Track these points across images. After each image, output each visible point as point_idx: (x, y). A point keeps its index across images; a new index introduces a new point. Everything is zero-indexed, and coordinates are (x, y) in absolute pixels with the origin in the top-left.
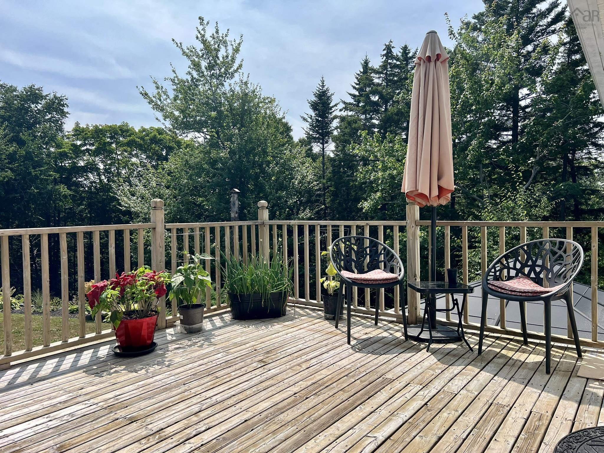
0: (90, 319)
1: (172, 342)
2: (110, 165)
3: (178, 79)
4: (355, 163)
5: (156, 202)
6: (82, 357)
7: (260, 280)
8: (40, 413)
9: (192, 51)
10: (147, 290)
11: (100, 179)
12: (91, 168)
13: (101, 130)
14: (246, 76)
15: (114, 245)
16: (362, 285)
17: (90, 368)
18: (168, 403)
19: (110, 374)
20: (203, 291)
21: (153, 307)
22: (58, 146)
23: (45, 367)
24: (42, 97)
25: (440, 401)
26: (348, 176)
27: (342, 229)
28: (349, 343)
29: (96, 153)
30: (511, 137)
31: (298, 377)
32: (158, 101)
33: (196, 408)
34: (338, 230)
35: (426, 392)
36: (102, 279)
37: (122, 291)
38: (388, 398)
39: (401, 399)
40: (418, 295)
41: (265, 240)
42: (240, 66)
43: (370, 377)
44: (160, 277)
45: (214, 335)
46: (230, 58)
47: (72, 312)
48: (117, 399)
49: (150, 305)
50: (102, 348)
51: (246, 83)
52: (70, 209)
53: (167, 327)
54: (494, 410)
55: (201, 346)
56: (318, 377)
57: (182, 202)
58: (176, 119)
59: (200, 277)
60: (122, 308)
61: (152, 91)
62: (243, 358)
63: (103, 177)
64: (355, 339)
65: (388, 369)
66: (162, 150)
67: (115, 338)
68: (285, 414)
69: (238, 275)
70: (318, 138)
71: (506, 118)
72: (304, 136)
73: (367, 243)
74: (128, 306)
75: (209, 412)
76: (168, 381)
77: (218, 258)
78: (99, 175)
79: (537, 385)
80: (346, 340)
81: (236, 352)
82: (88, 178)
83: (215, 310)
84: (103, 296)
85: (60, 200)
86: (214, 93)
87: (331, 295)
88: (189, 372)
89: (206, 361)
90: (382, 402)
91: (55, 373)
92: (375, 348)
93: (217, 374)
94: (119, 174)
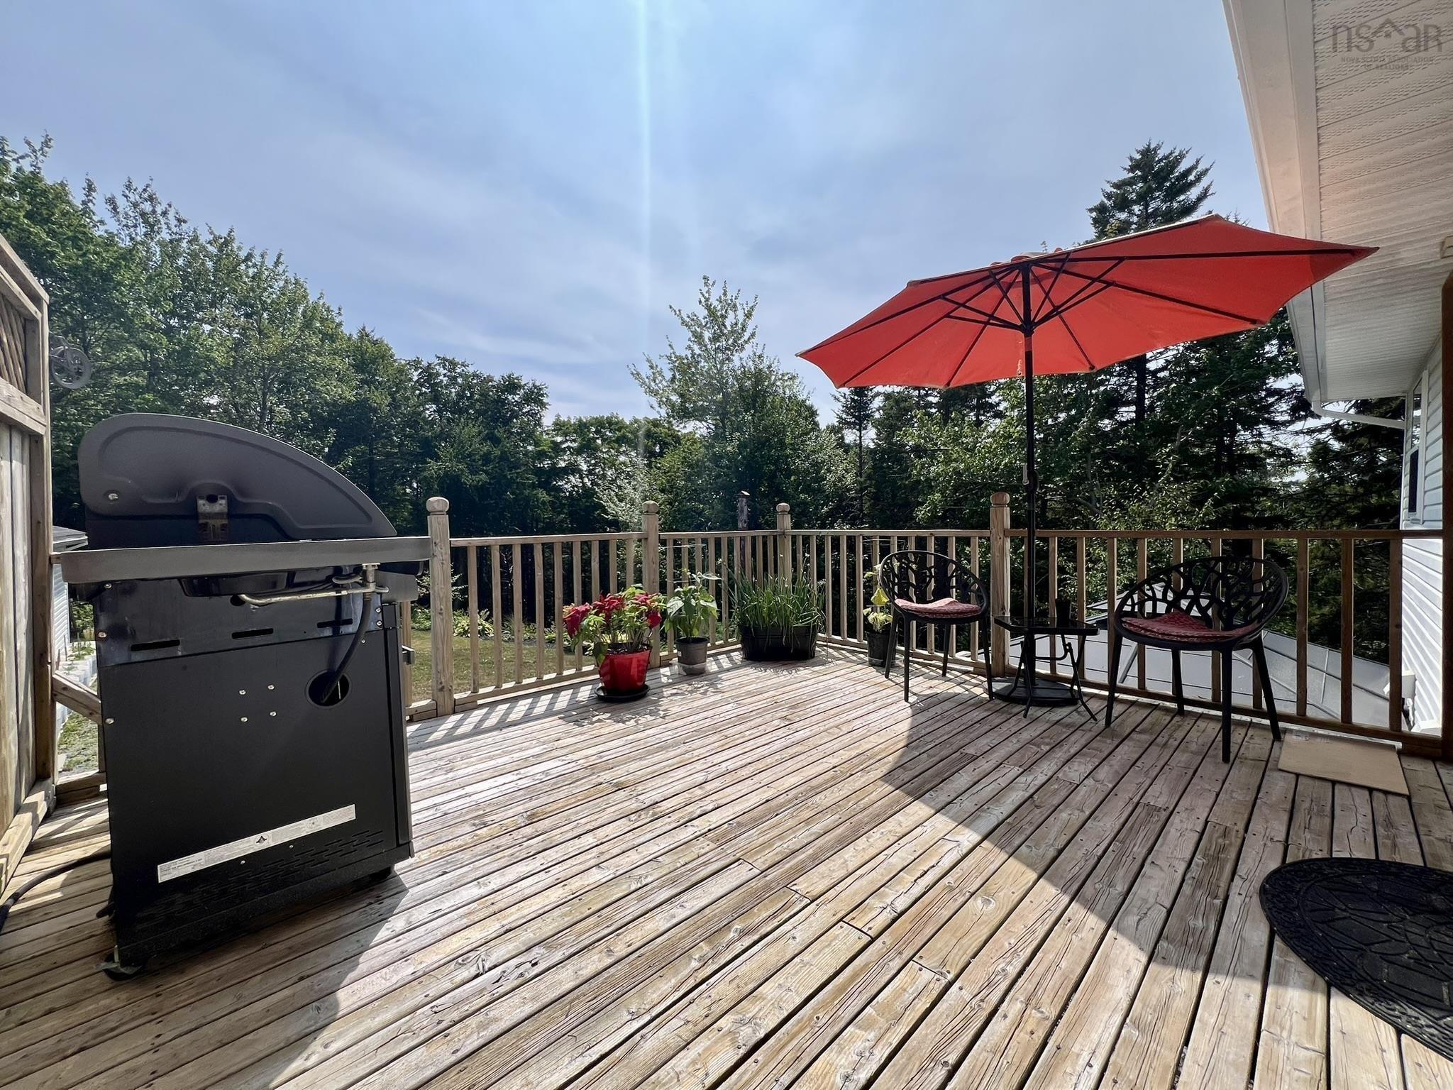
0: (568, 650)
1: (668, 685)
2: (595, 465)
3: (676, 357)
4: (905, 455)
5: (648, 505)
6: (560, 699)
7: (780, 609)
8: (509, 768)
9: (693, 320)
10: (638, 618)
11: (582, 482)
12: (573, 469)
13: (585, 424)
14: (760, 347)
15: (597, 560)
16: (923, 618)
17: (567, 714)
18: (664, 767)
19: (592, 723)
20: (706, 620)
21: (645, 639)
22: (536, 444)
23: (516, 709)
24: (519, 387)
25: (1055, 792)
26: (895, 473)
27: (895, 542)
28: (906, 699)
29: (579, 452)
30: (1134, 415)
31: (836, 745)
32: (653, 384)
33: (700, 778)
34: (889, 542)
35: (1030, 779)
36: (583, 603)
37: (608, 617)
38: (971, 783)
39: (992, 786)
40: (1008, 633)
41: (786, 556)
42: (753, 335)
43: (941, 751)
44: (653, 601)
45: (720, 679)
46: (740, 326)
47: (551, 641)
48: (601, 757)
49: (642, 635)
50: (582, 689)
51: (760, 357)
52: (549, 518)
53: (661, 666)
54: (1143, 815)
55: (705, 693)
56: (865, 746)
57: (679, 510)
58: (673, 406)
59: (702, 602)
60: (607, 639)
61: (645, 371)
62: (761, 712)
63: (586, 480)
64: (915, 694)
65: (968, 741)
66: (655, 445)
67: (598, 676)
68: (822, 796)
69: (752, 601)
70: (854, 423)
71: (1126, 388)
72: (835, 422)
73: (931, 561)
74: (615, 637)
75: (719, 784)
76: (664, 737)
77: (724, 579)
78: (581, 478)
79: (1210, 778)
80: (902, 694)
81: (750, 705)
82: (569, 482)
83: (721, 646)
84: (585, 623)
85: (539, 507)
86: (720, 372)
87: (878, 632)
88: (690, 726)
89: (711, 713)
90: (964, 789)
91: (527, 718)
92: (946, 708)
93: (726, 733)
94: (604, 476)
